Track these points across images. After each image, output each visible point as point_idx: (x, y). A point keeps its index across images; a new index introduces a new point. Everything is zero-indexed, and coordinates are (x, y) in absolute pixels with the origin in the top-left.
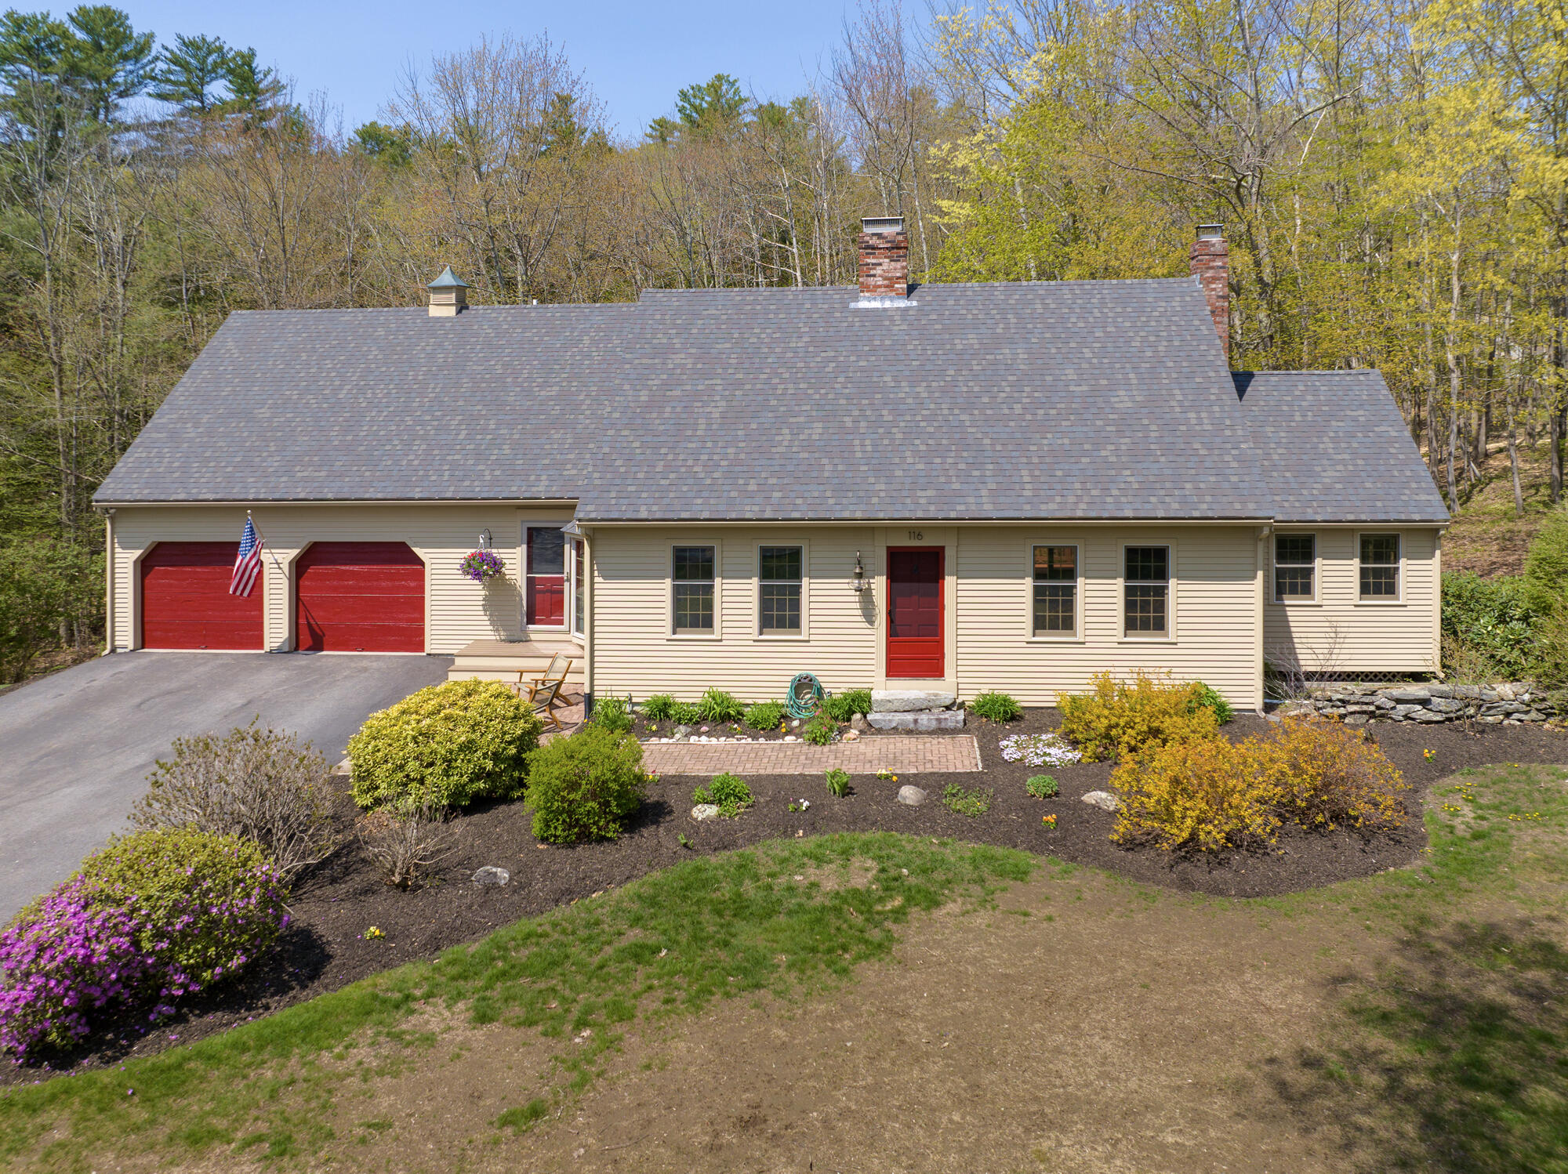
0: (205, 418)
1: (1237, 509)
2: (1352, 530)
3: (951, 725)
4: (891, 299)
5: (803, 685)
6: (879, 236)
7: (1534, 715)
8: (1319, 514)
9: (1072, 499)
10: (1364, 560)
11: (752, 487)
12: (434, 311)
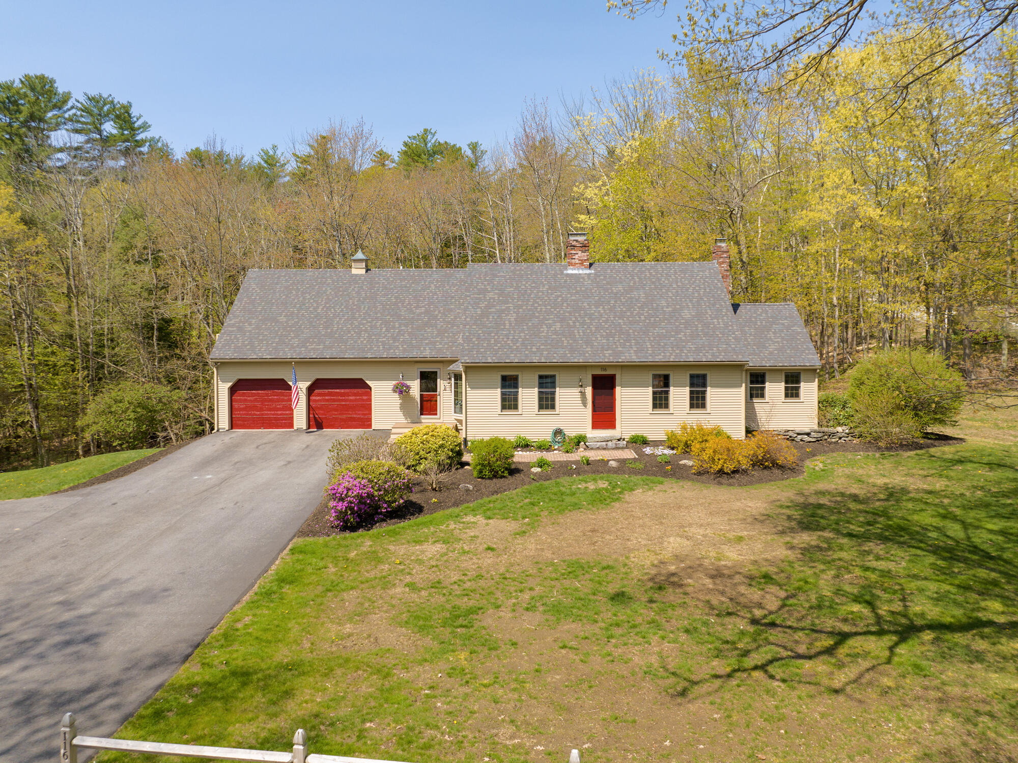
0: (253, 321)
1: (735, 358)
2: (781, 370)
3: (621, 446)
4: (582, 269)
5: (558, 432)
6: (577, 241)
7: (850, 438)
8: (767, 364)
9: (668, 354)
10: (786, 382)
11: (534, 350)
12: (354, 271)
